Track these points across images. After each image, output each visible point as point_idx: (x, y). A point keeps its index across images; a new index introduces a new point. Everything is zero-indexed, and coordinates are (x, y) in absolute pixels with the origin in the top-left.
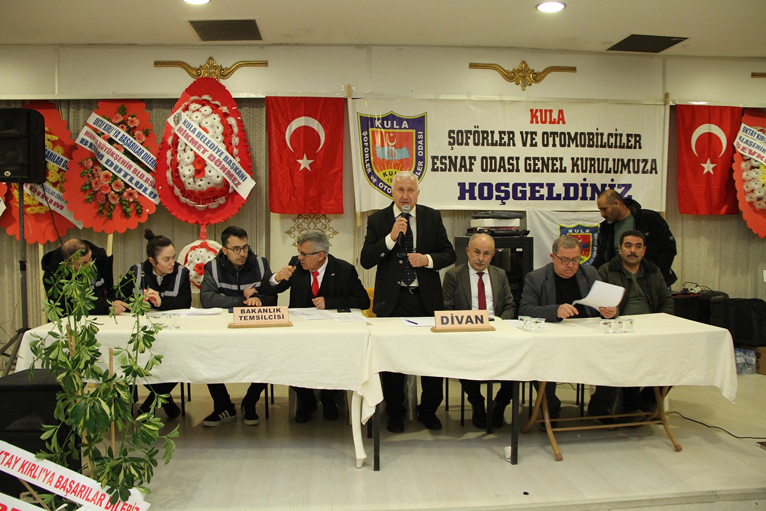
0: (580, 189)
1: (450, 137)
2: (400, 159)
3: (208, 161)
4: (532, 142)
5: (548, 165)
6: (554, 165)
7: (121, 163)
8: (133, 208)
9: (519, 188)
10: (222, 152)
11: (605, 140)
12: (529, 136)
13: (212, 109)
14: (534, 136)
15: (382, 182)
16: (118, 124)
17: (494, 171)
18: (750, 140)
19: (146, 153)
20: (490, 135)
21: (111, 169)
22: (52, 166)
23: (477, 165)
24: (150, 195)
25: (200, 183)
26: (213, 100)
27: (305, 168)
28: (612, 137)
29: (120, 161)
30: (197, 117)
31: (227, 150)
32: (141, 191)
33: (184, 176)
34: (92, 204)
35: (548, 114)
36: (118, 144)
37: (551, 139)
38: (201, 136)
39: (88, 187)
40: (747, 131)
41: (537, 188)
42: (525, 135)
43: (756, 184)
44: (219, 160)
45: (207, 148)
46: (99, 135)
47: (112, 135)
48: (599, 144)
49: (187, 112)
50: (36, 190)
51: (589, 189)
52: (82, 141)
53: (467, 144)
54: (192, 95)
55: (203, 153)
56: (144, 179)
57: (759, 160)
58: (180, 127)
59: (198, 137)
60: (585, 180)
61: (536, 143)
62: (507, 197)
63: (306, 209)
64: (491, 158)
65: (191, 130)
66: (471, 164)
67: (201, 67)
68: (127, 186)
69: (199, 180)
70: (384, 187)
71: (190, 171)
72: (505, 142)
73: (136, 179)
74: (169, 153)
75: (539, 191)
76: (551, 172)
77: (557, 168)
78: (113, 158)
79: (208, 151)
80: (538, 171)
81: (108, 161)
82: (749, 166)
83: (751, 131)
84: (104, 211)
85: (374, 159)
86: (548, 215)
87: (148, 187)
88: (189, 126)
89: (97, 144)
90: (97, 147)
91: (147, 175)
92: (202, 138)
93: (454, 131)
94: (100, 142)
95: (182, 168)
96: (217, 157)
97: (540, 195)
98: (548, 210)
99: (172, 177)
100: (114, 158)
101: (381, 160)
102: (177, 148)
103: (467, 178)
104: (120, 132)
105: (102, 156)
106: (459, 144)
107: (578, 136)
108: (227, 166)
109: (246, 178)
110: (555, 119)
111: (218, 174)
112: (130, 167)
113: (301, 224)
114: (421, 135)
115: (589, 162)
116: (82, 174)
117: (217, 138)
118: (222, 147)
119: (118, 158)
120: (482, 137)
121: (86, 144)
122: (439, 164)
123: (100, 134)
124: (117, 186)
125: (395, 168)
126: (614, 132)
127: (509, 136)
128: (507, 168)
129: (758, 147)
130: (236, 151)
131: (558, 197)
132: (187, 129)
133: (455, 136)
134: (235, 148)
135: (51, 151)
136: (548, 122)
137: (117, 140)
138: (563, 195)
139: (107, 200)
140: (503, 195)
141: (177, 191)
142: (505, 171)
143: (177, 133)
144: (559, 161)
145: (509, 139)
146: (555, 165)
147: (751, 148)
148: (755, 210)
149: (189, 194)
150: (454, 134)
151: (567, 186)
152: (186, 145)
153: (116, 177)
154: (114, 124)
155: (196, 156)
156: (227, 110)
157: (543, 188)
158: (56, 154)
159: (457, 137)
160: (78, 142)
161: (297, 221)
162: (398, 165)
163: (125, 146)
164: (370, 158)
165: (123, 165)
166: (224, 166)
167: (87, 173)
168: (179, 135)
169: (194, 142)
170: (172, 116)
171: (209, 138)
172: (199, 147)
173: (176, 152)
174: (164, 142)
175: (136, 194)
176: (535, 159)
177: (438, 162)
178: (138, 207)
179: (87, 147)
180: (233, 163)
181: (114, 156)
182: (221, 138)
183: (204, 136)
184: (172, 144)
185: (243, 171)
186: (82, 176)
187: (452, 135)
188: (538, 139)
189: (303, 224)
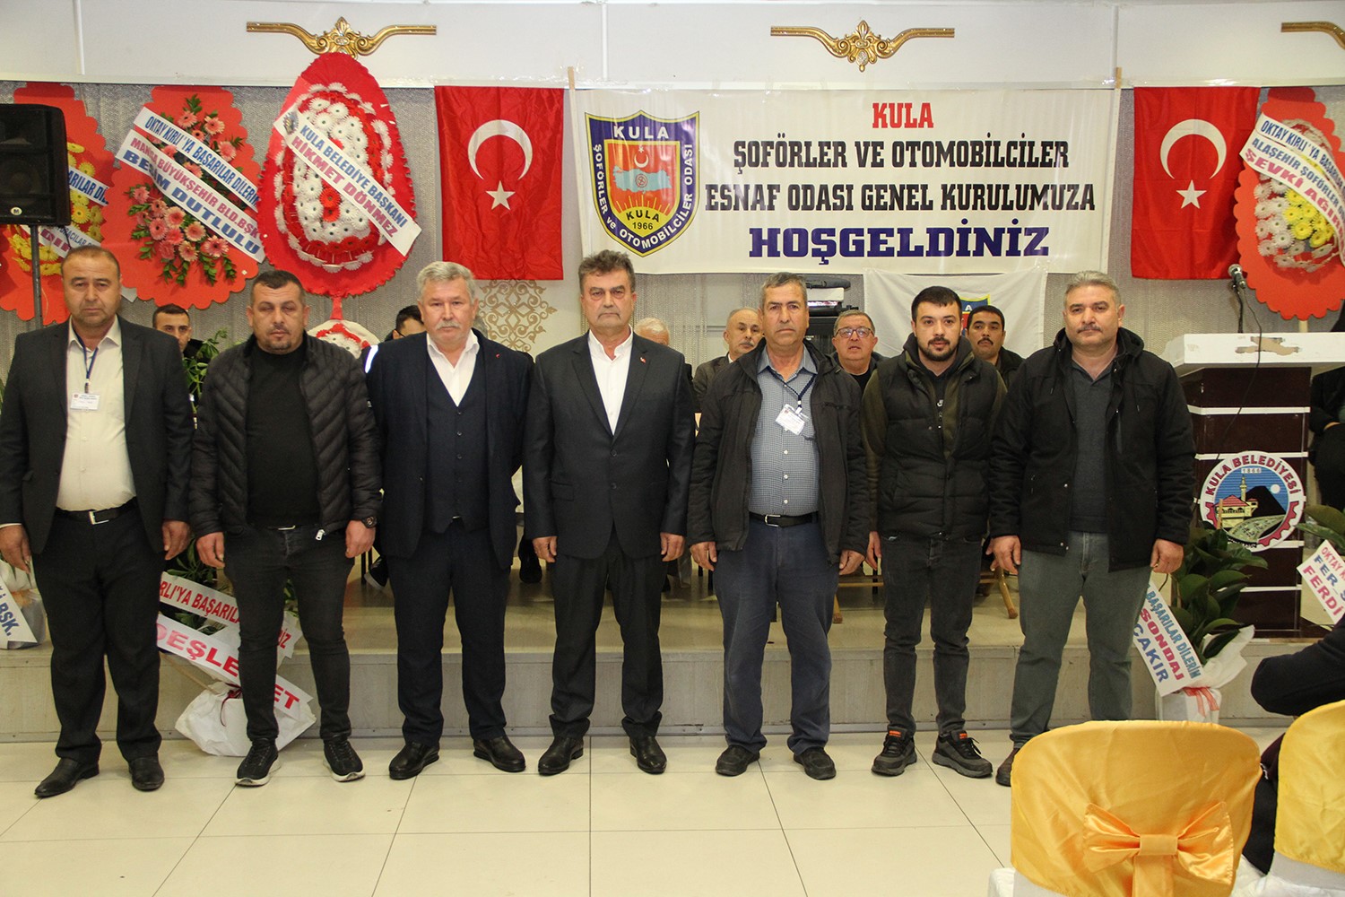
0: (957, 237)
1: (737, 152)
2: (654, 190)
3: (344, 195)
4: (874, 158)
5: (902, 197)
6: (911, 197)
7: (199, 195)
8: (220, 267)
9: (852, 237)
10: (367, 181)
11: (1003, 153)
12: (870, 149)
13: (349, 108)
14: (878, 149)
15: (625, 228)
16: (189, 128)
17: (810, 208)
18: (1273, 145)
19: (239, 179)
20: (804, 148)
21: (183, 205)
22: (77, 196)
23: (782, 198)
24: (247, 247)
25: (333, 229)
26: (348, 92)
27: (501, 206)
28: (1016, 148)
29: (198, 192)
30: (324, 122)
31: (375, 176)
32: (231, 241)
33: (306, 219)
34: (150, 260)
35: (904, 110)
36: (192, 163)
37: (907, 154)
38: (332, 154)
39: (142, 232)
40: (1270, 128)
41: (883, 237)
42: (863, 148)
43: (1277, 224)
44: (362, 192)
45: (342, 173)
46: (158, 146)
47: (180, 147)
48: (992, 160)
49: (307, 114)
50: (53, 236)
51: (972, 238)
52: (128, 155)
53: (766, 164)
54: (313, 83)
55: (336, 181)
56: (238, 220)
57: (1285, 181)
58: (297, 138)
59: (327, 156)
60: (965, 222)
61: (882, 160)
62: (831, 252)
63: (504, 271)
64: (807, 187)
65: (316, 143)
66: (772, 197)
67: (325, 34)
68: (210, 232)
69: (330, 224)
70: (628, 236)
71: (314, 209)
72: (829, 160)
73: (225, 221)
74: (278, 179)
75: (885, 242)
76: (907, 209)
77: (917, 203)
78: (183, 187)
79: (343, 178)
80: (884, 208)
81: (177, 191)
82: (1268, 193)
83: (1278, 129)
84: (172, 273)
85: (612, 190)
86: (901, 281)
87: (243, 234)
88: (311, 136)
89: (155, 161)
90: (155, 167)
91: (242, 215)
92: (334, 156)
93: (744, 142)
94: (161, 160)
95: (302, 205)
96: (359, 189)
97: (887, 248)
98: (900, 273)
99: (285, 218)
100: (188, 186)
101: (623, 192)
102: (292, 172)
103: (764, 220)
104: (193, 143)
105: (166, 183)
106: (751, 164)
107: (955, 148)
108: (374, 202)
109: (406, 220)
110: (915, 120)
111: (360, 216)
112: (214, 201)
113: (495, 296)
114: (690, 151)
115: (972, 191)
116: (131, 211)
117: (358, 157)
118: (367, 172)
119: (194, 186)
120: (791, 153)
121: (134, 161)
122: (718, 199)
123: (160, 146)
124: (194, 232)
125: (646, 206)
126: (1019, 139)
127: (836, 150)
128: (831, 204)
129: (1286, 158)
130: (388, 177)
131: (919, 251)
132: (309, 142)
133: (746, 150)
134: (386, 173)
135: (76, 171)
136: (903, 125)
137: (189, 155)
138: (926, 248)
139: (177, 253)
140: (824, 248)
141: (294, 242)
142: (828, 208)
143: (291, 147)
144: (920, 191)
145: (837, 154)
146: (914, 197)
147: (1273, 160)
148: (1278, 270)
149: (315, 247)
150: (744, 147)
151: (933, 233)
152: (308, 167)
153: (190, 218)
154: (181, 128)
155: (325, 186)
156: (372, 110)
157: (893, 236)
158: (84, 176)
159: (749, 154)
160: (120, 156)
161: (488, 290)
162: (651, 201)
163: (204, 167)
164: (605, 189)
165: (202, 198)
166: (369, 202)
167: (140, 209)
168: (296, 151)
169: (322, 165)
170: (282, 119)
171: (346, 158)
172: (330, 171)
173: (292, 179)
174: (270, 162)
175: (225, 246)
176: (879, 187)
177: (718, 195)
178: (230, 268)
179: (136, 166)
180: (385, 198)
181: (188, 183)
182: (364, 156)
183: (336, 153)
184: (284, 165)
185: (401, 211)
186: (132, 213)
187: (740, 149)
188: (886, 154)
189: (498, 295)
